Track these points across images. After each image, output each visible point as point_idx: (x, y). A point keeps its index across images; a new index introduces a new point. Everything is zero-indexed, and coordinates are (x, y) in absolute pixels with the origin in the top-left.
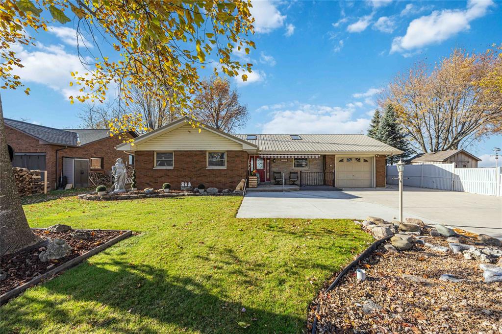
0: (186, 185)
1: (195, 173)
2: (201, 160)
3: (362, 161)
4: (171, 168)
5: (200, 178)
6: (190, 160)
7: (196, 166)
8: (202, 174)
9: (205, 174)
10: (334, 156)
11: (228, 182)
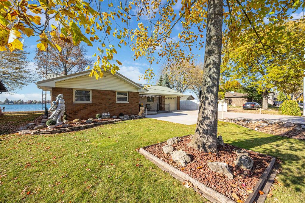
0: (106, 115)
1: (109, 106)
2: (113, 97)
3: (173, 99)
4: (90, 102)
5: (112, 109)
6: (105, 97)
7: (110, 101)
8: (113, 107)
9: (116, 107)
10: (164, 96)
11: (129, 111)
